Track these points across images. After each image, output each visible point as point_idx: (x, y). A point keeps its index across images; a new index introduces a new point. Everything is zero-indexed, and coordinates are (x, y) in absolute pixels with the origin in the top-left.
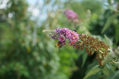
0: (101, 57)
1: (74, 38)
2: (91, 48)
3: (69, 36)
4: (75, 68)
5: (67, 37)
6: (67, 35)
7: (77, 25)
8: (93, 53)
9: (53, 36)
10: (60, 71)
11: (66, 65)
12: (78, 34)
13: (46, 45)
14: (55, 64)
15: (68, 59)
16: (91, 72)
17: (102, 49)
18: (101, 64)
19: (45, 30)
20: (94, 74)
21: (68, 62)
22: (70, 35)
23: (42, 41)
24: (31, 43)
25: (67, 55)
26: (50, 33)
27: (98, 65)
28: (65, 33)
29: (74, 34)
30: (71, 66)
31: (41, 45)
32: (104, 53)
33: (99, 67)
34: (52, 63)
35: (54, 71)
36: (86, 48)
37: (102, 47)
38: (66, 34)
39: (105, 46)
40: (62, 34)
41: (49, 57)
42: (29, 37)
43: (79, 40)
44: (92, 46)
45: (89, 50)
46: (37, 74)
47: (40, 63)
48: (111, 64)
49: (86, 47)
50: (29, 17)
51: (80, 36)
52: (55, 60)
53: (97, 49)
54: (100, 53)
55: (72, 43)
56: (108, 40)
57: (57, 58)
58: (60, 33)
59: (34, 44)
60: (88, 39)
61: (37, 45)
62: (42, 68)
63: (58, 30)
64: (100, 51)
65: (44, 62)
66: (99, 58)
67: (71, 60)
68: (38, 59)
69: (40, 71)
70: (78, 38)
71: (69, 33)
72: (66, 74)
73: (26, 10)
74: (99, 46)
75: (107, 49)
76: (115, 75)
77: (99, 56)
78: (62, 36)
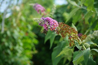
4: (36, 52)
6: (51, 22)
8: (66, 36)
11: (28, 49)
16: (63, 51)
19: (35, 18)
22: (52, 23)
23: (9, 29)
26: (39, 21)
28: (49, 21)
29: (55, 22)
30: (32, 50)
32: (75, 37)
36: (62, 33)
37: (74, 32)
41: (15, 44)
47: (8, 48)
54: (72, 36)
58: (45, 21)
60: (64, 26)
63: (43, 18)
65: (11, 47)
70: (58, 25)
74: (71, 31)
77: (71, 39)
78: (47, 23)
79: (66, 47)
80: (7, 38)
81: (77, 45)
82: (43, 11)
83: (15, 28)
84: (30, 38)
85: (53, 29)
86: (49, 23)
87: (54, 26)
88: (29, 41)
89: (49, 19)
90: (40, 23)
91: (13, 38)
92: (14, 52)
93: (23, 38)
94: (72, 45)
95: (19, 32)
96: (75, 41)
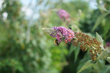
0: (94, 53)
1: (70, 35)
2: (85, 44)
3: (65, 33)
4: (66, 63)
5: (64, 34)
6: (64, 33)
7: (69, 24)
8: (87, 49)
9: (51, 34)
10: (52, 66)
11: (57, 60)
12: (73, 32)
13: (38, 42)
14: (47, 60)
15: (59, 55)
16: (85, 67)
17: (95, 45)
18: (94, 59)
19: (44, 28)
20: (87, 68)
21: (59, 58)
22: (67, 33)
23: (35, 38)
24: (25, 40)
25: (58, 51)
26: (49, 31)
27: (90, 60)
28: (62, 31)
29: (70, 32)
30: (62, 61)
31: (34, 42)
32: (97, 49)
33: (92, 62)
34: (44, 59)
35: (46, 66)
36: (80, 45)
37: (95, 44)
38: (63, 32)
39: (97, 43)
40: (59, 31)
41: (42, 53)
42: (23, 35)
43: (74, 38)
44: (86, 42)
45: (84, 47)
46: (30, 69)
47: (33, 59)
48: (103, 59)
49: (81, 43)
51: (75, 33)
52: (47, 56)
53: (90, 46)
54: (93, 49)
55: (68, 40)
56: (99, 37)
57: (49, 54)
58: (57, 31)
59: (28, 41)
60: (82, 36)
61: (31, 42)
62: (35, 64)
63: (55, 28)
64: (93, 47)
65: (37, 58)
66: (93, 53)
67: (62, 56)
68: (32, 55)
69: (33, 66)
70: (74, 35)
71: (66, 30)
72: (57, 69)
74: (92, 42)
75: (99, 46)
76: (107, 69)
78: (59, 33)
80: (33, 48)
86: (62, 33)
87: (69, 37)
89: (62, 29)
90: (51, 33)
91: (39, 48)
92: (41, 64)
93: (51, 48)
94: (95, 59)
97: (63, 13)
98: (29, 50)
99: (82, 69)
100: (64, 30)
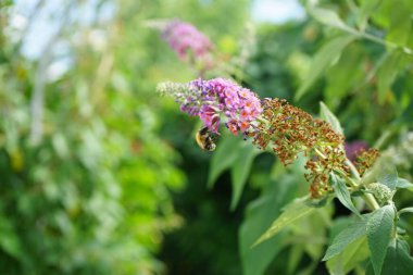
0: (319, 170)
1: (248, 109)
2: (292, 141)
3: (234, 102)
4: (174, 222)
5: (229, 106)
6: (229, 100)
9: (188, 104)
11: (141, 210)
12: (256, 99)
13: (75, 143)
14: (106, 208)
15: (150, 190)
18: (317, 193)
19: (164, 84)
22: (237, 100)
23: (63, 127)
27: (301, 196)
28: (222, 95)
29: (249, 97)
30: (160, 214)
32: (331, 157)
37: (326, 139)
38: (225, 97)
39: (333, 136)
40: (210, 95)
41: (87, 188)
43: (260, 118)
45: (287, 149)
50: (17, 48)
52: (106, 195)
53: (309, 146)
54: (318, 157)
55: (239, 125)
57: (115, 190)
58: (206, 94)
60: (285, 113)
61: (47, 143)
63: (199, 84)
64: (317, 151)
65: (72, 202)
66: (316, 172)
68: (52, 190)
70: (259, 110)
73: (7, 24)
76: (368, 224)
77: (314, 166)
78: (213, 103)
79: (298, 200)
80: (56, 164)
81: (343, 192)
82: (200, 52)
83: (86, 123)
84: (151, 162)
85: (238, 128)
86: (222, 101)
87: (244, 114)
88: (147, 176)
89: (223, 88)
90: (186, 101)
91: (80, 165)
92: (85, 222)
93: (123, 165)
94: (320, 193)
95: (105, 140)
96: (331, 177)
97: (184, 34)
98: (41, 173)
99: (273, 227)
100: (229, 92)
